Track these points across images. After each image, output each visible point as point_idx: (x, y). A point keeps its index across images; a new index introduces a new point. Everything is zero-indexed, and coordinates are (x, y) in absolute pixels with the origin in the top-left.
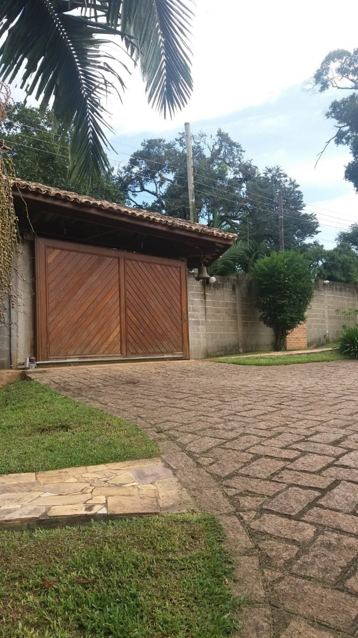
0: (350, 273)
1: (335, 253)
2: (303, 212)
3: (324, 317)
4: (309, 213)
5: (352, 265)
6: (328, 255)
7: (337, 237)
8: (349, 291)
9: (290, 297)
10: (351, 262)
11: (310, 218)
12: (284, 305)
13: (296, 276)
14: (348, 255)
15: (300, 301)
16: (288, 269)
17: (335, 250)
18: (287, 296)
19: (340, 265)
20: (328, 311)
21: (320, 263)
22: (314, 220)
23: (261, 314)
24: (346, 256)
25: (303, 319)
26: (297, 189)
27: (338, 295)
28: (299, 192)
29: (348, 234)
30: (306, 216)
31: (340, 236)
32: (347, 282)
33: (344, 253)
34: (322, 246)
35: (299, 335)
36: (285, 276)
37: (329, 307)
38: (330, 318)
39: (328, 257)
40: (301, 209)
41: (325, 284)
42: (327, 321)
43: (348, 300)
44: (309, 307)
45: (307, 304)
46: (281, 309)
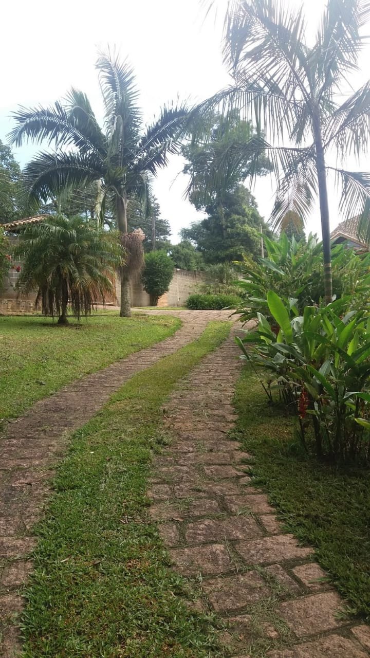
0: (190, 264)
1: (180, 248)
2: (160, 218)
3: (177, 291)
4: (164, 219)
5: (191, 258)
6: (174, 248)
7: (180, 231)
8: (191, 276)
9: (161, 277)
10: (191, 255)
11: (164, 222)
12: (158, 281)
13: (164, 266)
14: (189, 249)
15: (166, 280)
16: (160, 261)
17: (180, 245)
18: (159, 277)
19: (183, 257)
20: (179, 288)
21: (168, 254)
22: (167, 225)
23: (144, 286)
24: (187, 251)
25: (167, 290)
26: (156, 202)
27: (184, 278)
28: (158, 204)
29: (189, 230)
30: (161, 221)
31: (182, 231)
32: (188, 270)
33: (186, 248)
34: (170, 241)
35: (164, 301)
36: (159, 265)
37: (179, 285)
38: (180, 292)
39: (174, 251)
40: (158, 215)
41: (177, 271)
42: (178, 294)
43: (190, 282)
44: (170, 283)
45: (170, 281)
46: (156, 284)
